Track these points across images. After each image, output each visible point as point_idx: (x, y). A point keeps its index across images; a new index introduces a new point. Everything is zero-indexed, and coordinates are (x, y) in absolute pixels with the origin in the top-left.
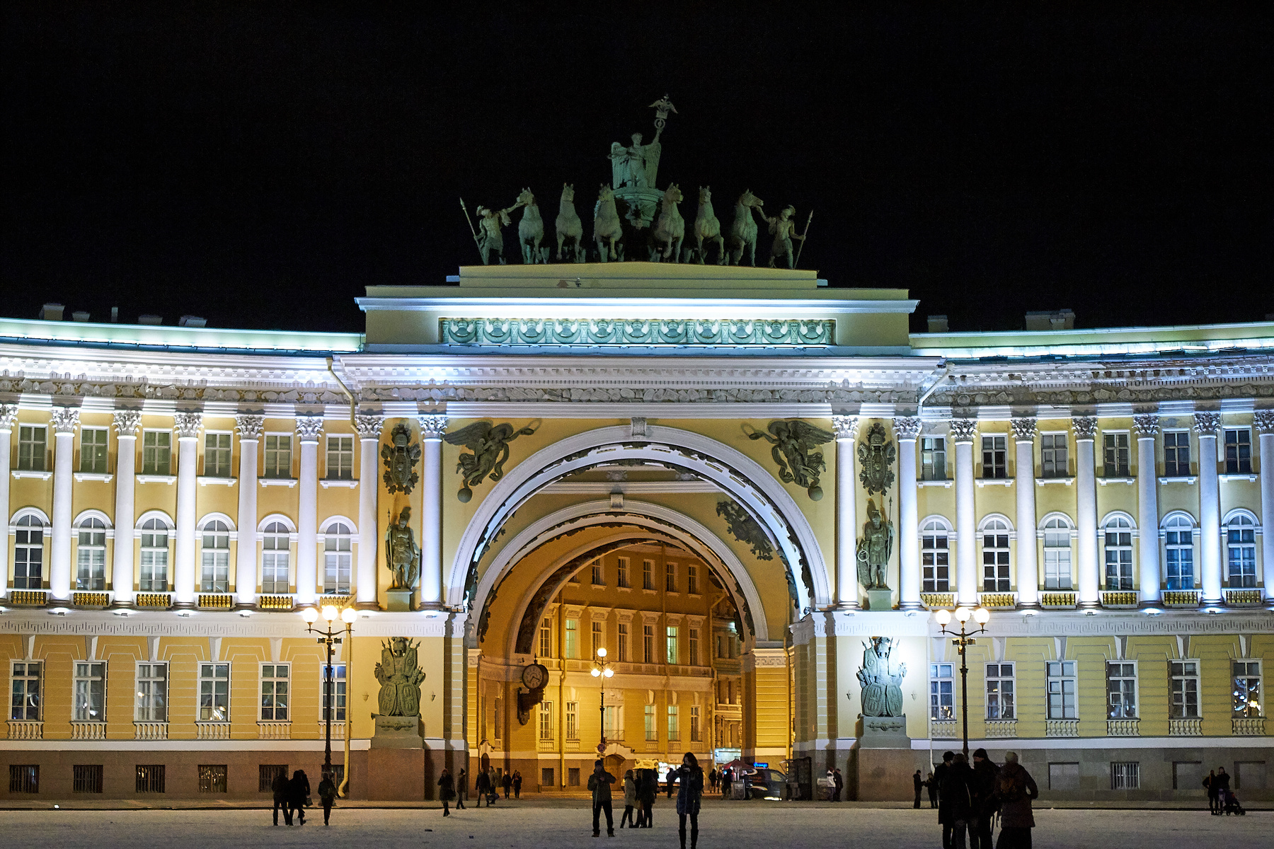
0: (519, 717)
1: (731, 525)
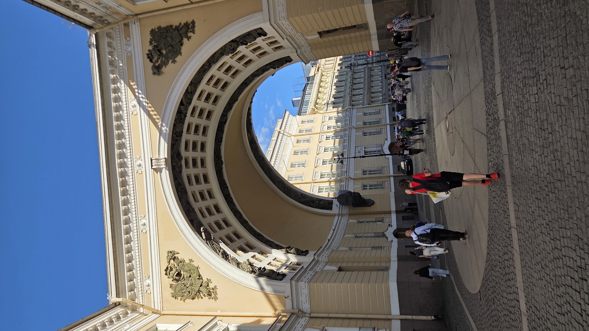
0: (370, 206)
1: (170, 61)
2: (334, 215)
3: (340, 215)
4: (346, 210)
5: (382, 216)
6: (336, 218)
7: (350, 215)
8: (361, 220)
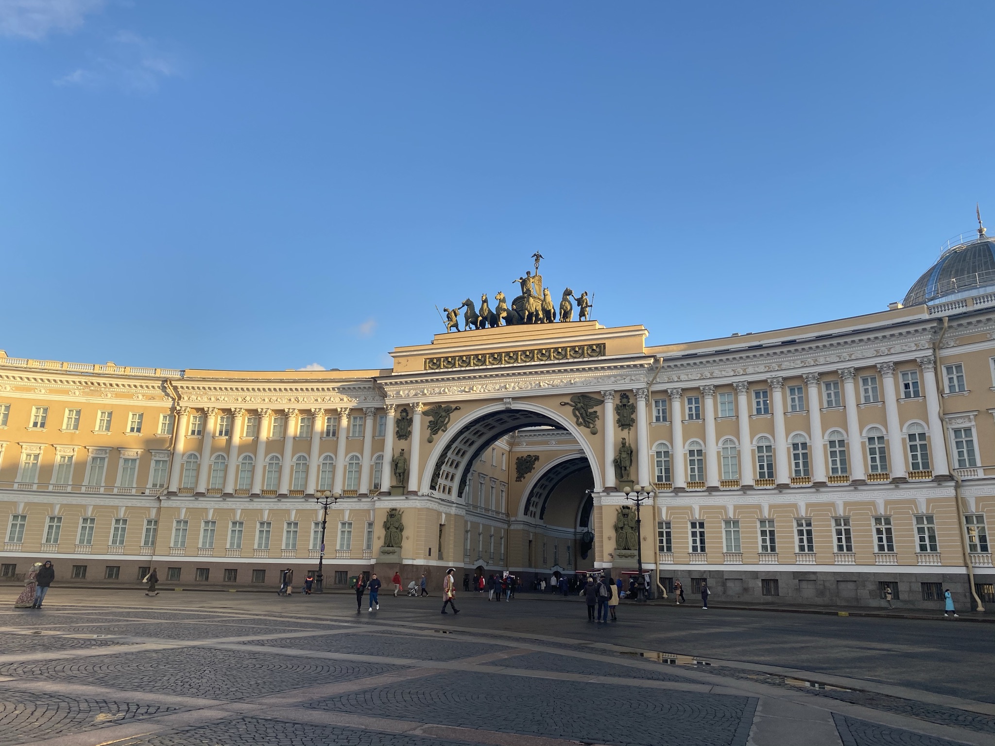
0: (582, 556)
2: (575, 528)
3: (575, 533)
4: (578, 537)
5: (573, 564)
6: (573, 530)
7: (575, 540)
8: (571, 549)
